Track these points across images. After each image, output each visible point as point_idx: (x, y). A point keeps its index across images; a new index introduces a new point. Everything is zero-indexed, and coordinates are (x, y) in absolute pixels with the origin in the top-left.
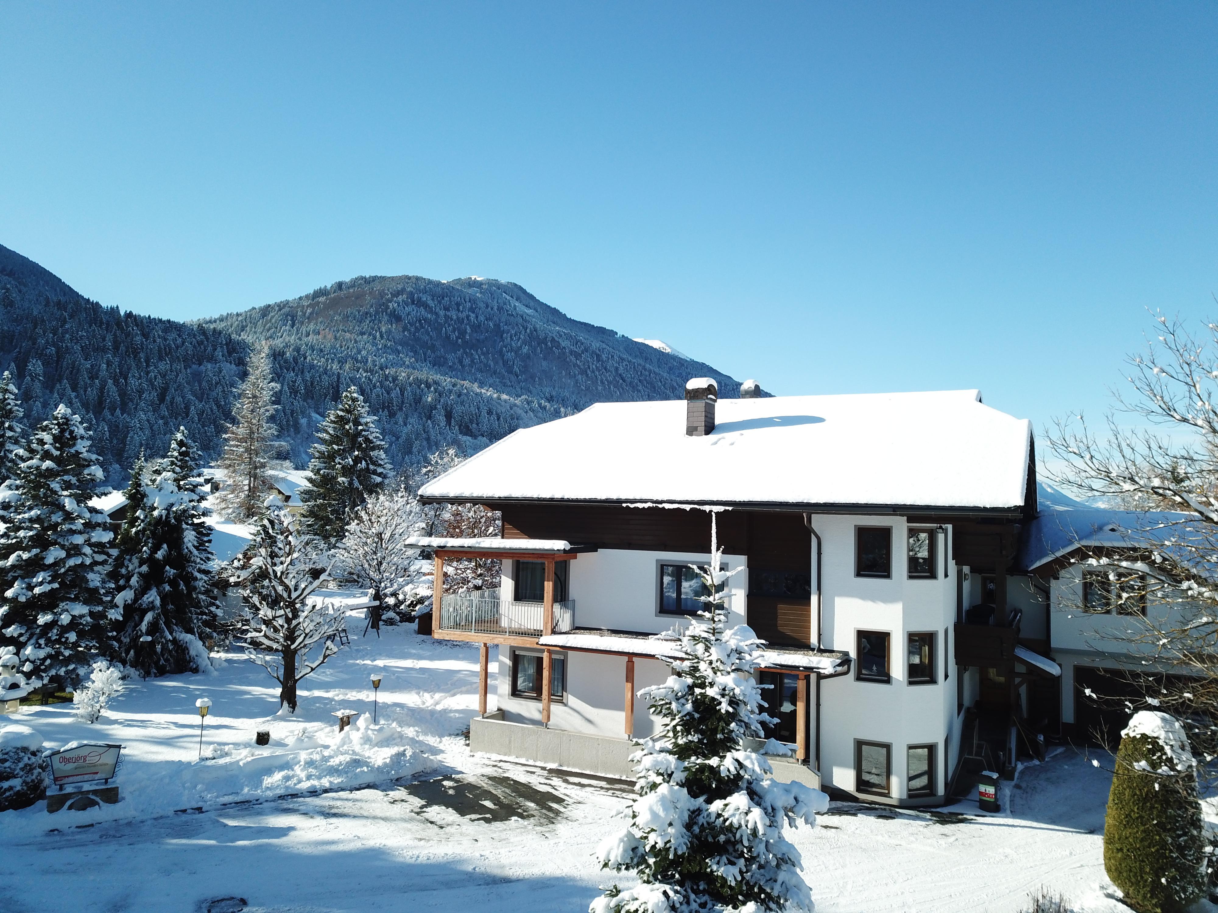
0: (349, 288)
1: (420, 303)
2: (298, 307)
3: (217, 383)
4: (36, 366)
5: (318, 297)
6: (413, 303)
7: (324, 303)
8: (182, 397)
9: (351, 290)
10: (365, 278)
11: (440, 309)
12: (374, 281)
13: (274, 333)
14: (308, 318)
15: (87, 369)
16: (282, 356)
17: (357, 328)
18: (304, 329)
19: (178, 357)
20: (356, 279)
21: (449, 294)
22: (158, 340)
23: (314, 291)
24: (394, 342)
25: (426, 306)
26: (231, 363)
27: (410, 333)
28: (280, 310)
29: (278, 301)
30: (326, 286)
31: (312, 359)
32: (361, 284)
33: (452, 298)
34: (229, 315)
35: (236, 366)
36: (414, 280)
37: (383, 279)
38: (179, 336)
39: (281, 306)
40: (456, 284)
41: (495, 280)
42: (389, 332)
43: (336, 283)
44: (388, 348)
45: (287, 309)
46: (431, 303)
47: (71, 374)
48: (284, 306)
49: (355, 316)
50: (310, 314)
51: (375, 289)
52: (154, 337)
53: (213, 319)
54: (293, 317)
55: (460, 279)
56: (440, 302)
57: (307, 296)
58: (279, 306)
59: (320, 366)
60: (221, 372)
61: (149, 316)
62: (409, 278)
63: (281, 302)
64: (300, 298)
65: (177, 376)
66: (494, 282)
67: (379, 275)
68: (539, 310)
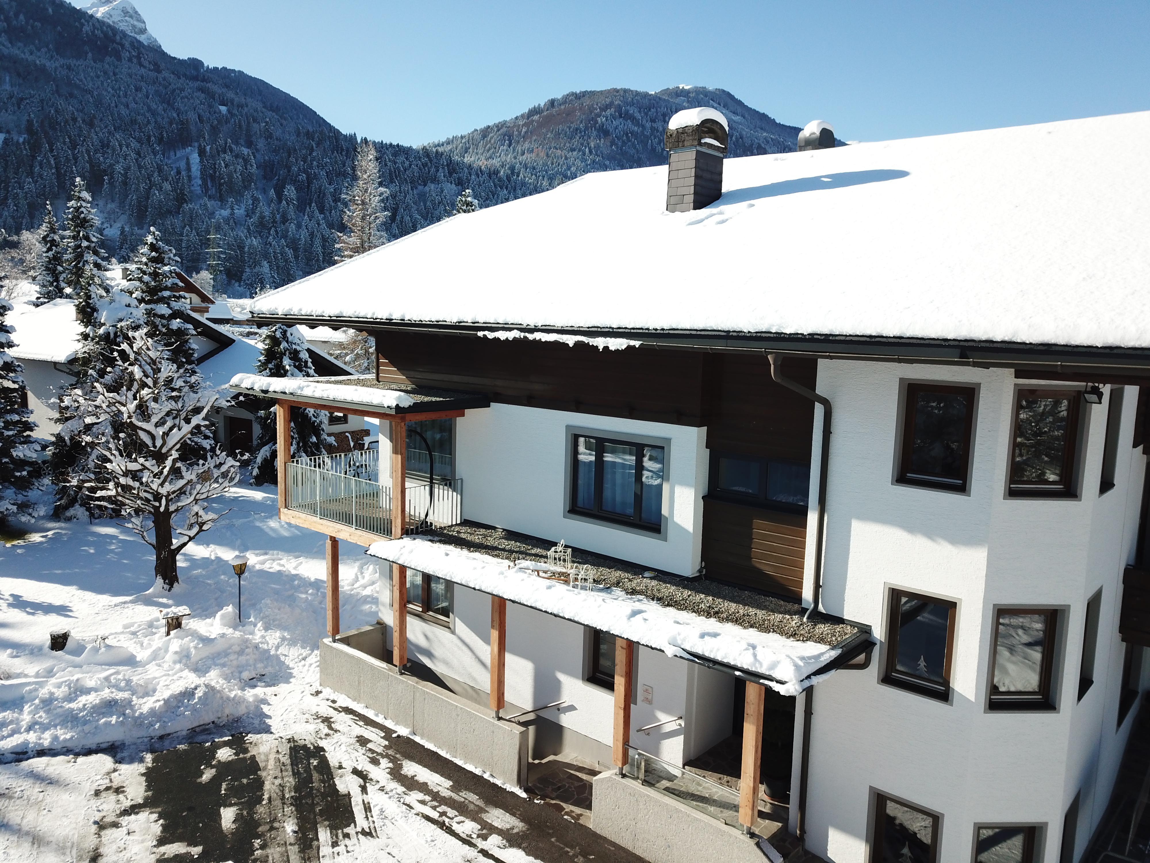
0: (560, 105)
1: (627, 116)
2: (514, 126)
3: (439, 203)
4: (290, 191)
5: (533, 115)
6: (621, 116)
7: (538, 122)
8: (410, 217)
9: (563, 107)
10: (576, 94)
11: (647, 121)
12: (584, 96)
13: (493, 153)
14: (524, 137)
15: (331, 193)
16: (497, 175)
17: (568, 145)
18: (519, 148)
19: (406, 179)
20: (567, 95)
21: (656, 105)
22: (389, 164)
23: (529, 110)
24: (602, 157)
25: (632, 118)
26: (451, 183)
27: (617, 148)
28: (498, 130)
29: (497, 122)
30: (539, 105)
31: (524, 177)
32: (571, 100)
33: (659, 109)
34: (455, 138)
35: (456, 185)
36: (622, 93)
37: (592, 93)
38: (407, 159)
39: (499, 127)
40: (663, 95)
41: (703, 88)
42: (597, 147)
43: (549, 100)
44: (597, 163)
45: (504, 129)
46: (638, 116)
47: (319, 197)
48: (502, 126)
49: (566, 133)
50: (525, 132)
51: (584, 104)
52: (385, 161)
53: (441, 142)
54: (509, 137)
55: (668, 89)
56: (646, 114)
57: (522, 116)
58: (497, 126)
59: (530, 183)
60: (442, 191)
61: (382, 142)
62: (617, 91)
63: (500, 123)
64: (517, 118)
65: (405, 198)
66: (701, 90)
67: (589, 90)
68: (746, 116)
